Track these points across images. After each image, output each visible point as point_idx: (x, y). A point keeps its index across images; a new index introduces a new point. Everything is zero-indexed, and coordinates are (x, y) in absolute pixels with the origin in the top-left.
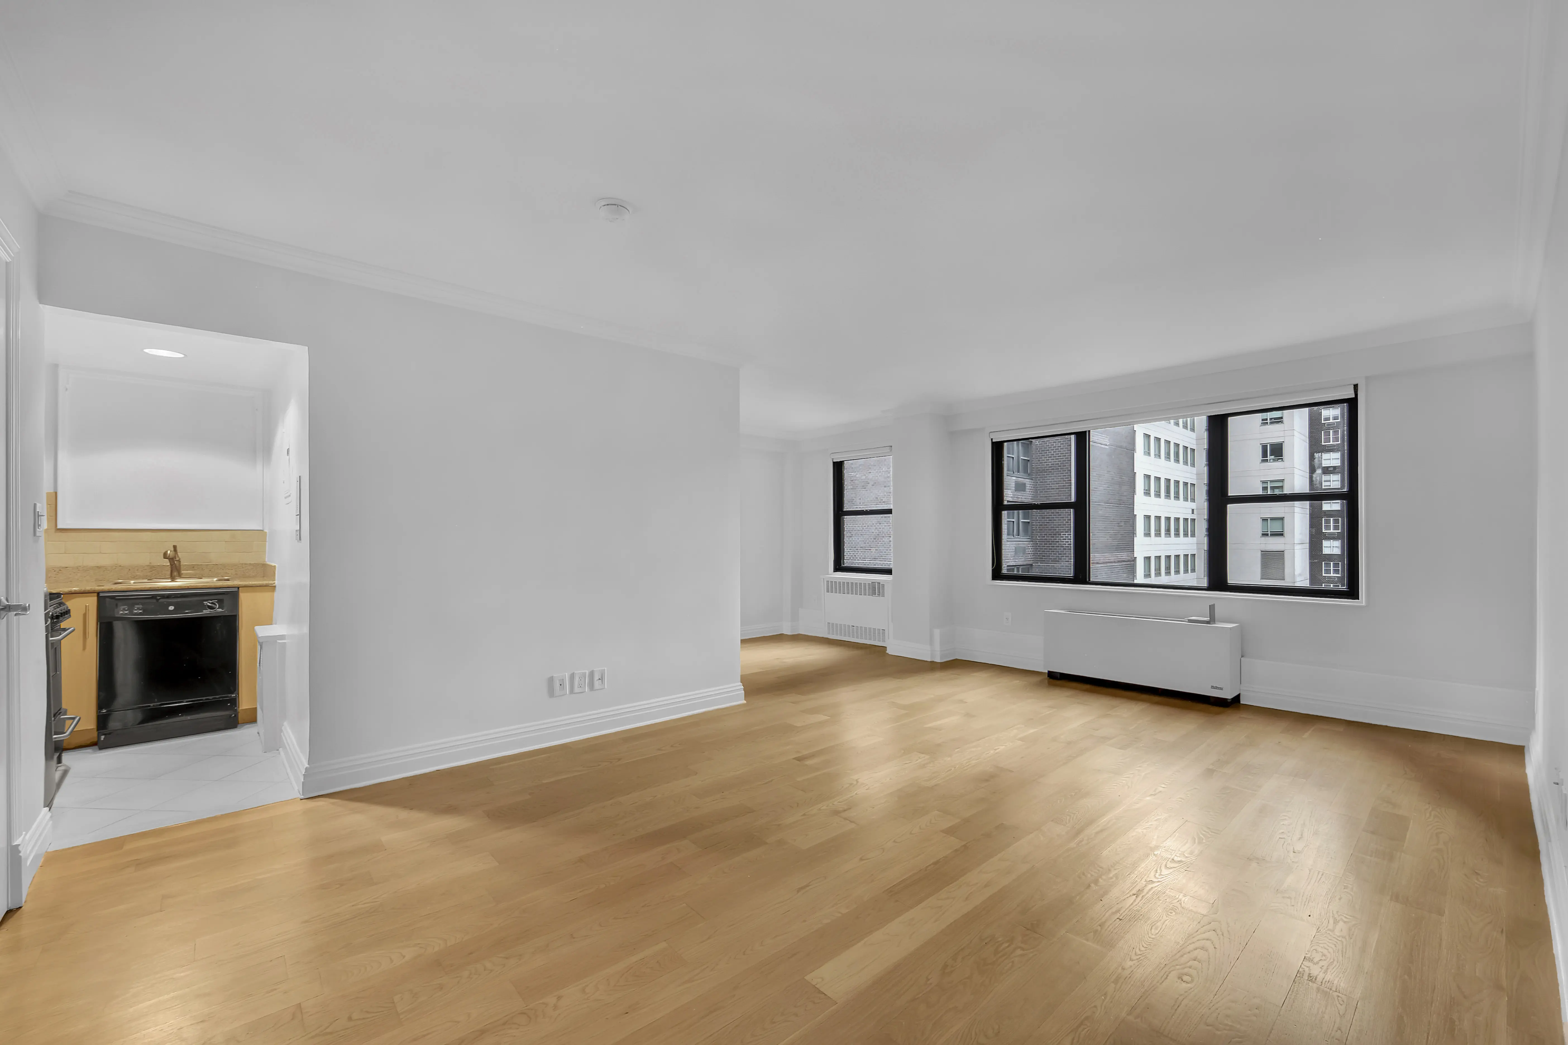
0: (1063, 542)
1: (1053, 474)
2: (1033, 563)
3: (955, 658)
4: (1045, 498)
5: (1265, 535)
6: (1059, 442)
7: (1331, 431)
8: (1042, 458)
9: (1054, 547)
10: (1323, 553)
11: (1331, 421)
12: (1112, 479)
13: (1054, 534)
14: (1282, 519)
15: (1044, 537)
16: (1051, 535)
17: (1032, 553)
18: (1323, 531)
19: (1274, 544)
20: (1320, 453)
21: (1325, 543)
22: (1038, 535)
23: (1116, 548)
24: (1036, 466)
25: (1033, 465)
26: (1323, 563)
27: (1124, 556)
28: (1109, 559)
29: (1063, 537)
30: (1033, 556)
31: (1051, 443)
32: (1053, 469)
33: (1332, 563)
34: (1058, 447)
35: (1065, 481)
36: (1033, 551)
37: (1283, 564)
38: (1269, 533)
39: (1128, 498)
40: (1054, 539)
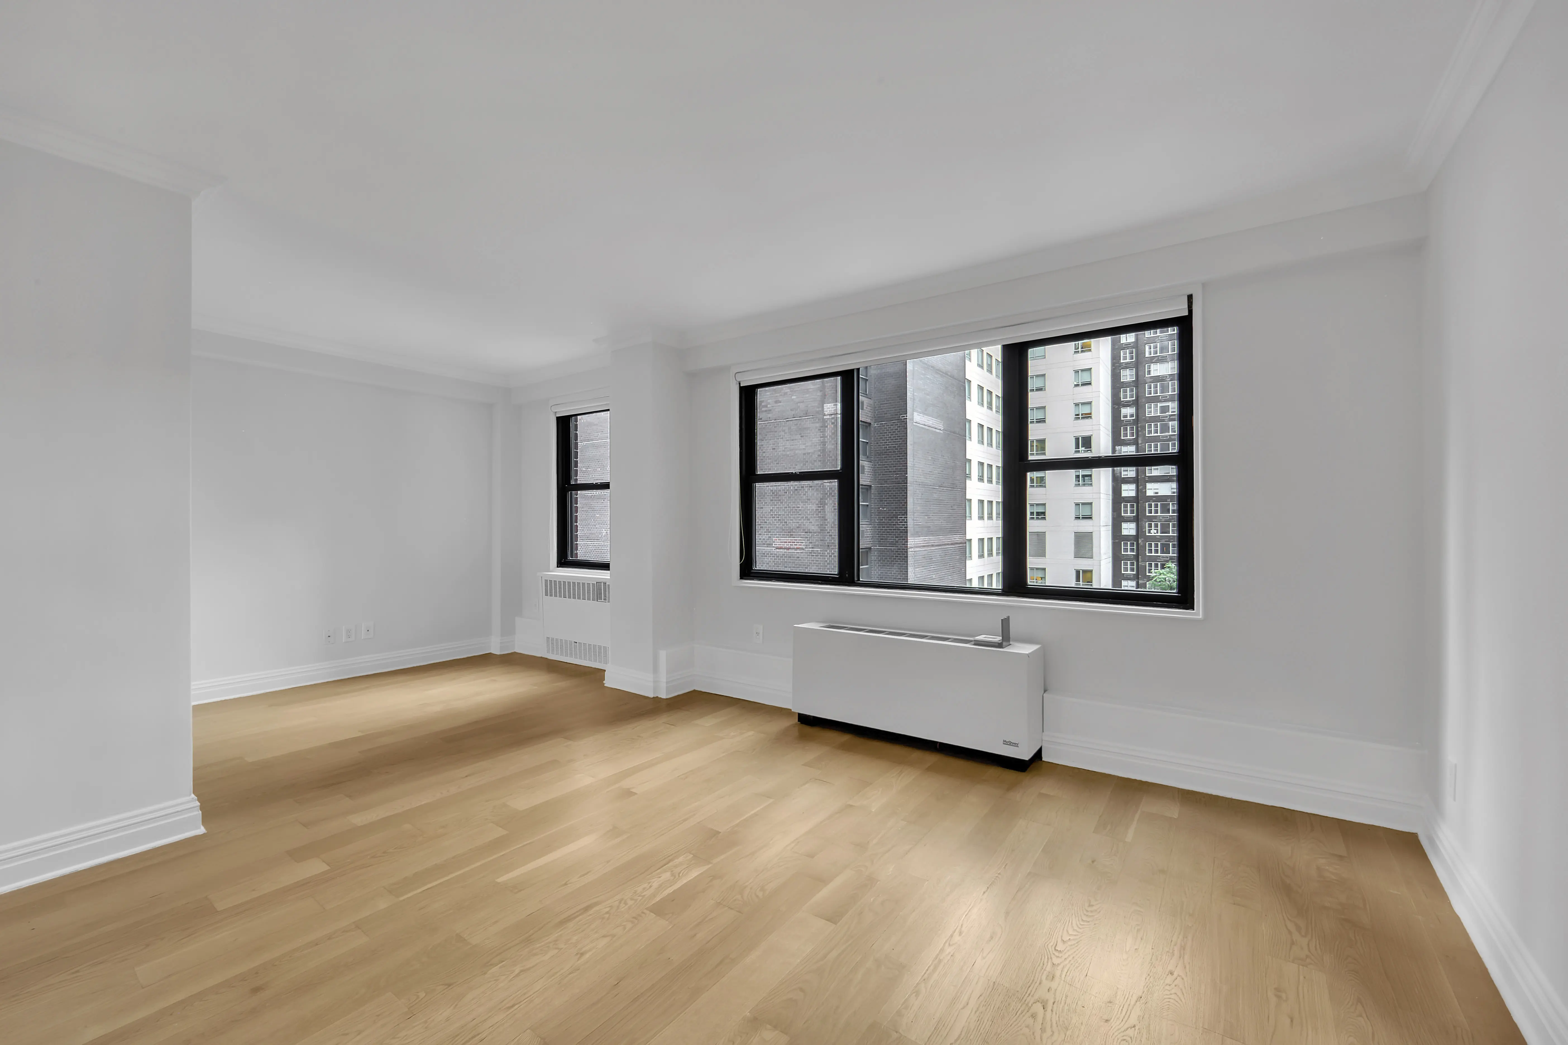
0: (900, 525)
1: (891, 457)
2: (872, 546)
3: (692, 689)
4: (883, 481)
5: (1077, 518)
6: (896, 425)
7: (1128, 427)
8: (880, 440)
9: (891, 530)
10: (1123, 534)
11: (1128, 418)
12: (946, 463)
13: (891, 518)
14: (1091, 504)
15: (882, 520)
16: (889, 518)
17: (870, 537)
18: (1122, 515)
19: (1085, 526)
20: (1120, 447)
21: (1124, 525)
22: (876, 518)
23: (949, 531)
24: (875, 448)
25: (871, 448)
26: (1122, 542)
27: (957, 538)
28: (943, 542)
29: (900, 520)
30: (871, 539)
31: (888, 425)
32: (891, 452)
33: (1129, 543)
34: (895, 430)
35: (902, 464)
36: (871, 534)
37: (1092, 543)
38: (1081, 516)
39: (961, 482)
40: (891, 522)
